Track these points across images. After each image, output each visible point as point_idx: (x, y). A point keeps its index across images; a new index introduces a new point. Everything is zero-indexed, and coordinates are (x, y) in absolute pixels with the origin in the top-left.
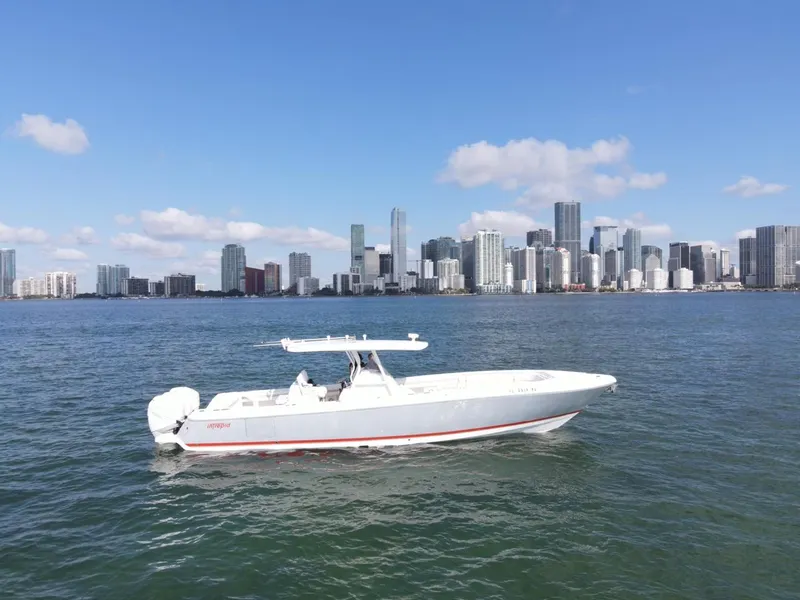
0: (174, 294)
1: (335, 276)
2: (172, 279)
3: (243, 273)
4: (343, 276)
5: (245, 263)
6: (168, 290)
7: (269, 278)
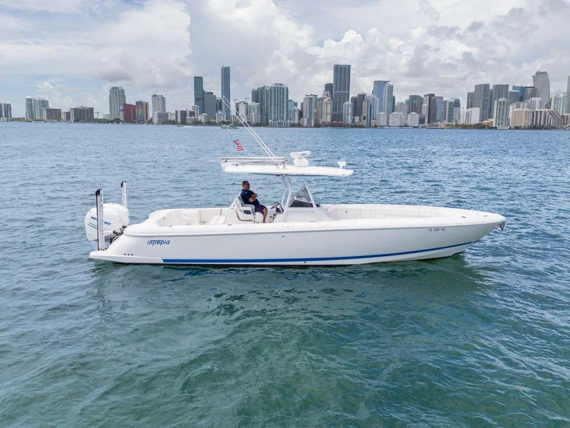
0: (77, 121)
1: (176, 111)
2: (75, 110)
3: (122, 108)
4: (181, 112)
5: (125, 100)
6: (72, 118)
7: (139, 111)
